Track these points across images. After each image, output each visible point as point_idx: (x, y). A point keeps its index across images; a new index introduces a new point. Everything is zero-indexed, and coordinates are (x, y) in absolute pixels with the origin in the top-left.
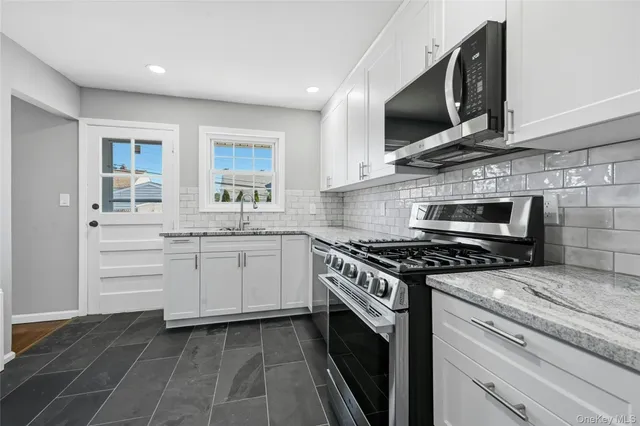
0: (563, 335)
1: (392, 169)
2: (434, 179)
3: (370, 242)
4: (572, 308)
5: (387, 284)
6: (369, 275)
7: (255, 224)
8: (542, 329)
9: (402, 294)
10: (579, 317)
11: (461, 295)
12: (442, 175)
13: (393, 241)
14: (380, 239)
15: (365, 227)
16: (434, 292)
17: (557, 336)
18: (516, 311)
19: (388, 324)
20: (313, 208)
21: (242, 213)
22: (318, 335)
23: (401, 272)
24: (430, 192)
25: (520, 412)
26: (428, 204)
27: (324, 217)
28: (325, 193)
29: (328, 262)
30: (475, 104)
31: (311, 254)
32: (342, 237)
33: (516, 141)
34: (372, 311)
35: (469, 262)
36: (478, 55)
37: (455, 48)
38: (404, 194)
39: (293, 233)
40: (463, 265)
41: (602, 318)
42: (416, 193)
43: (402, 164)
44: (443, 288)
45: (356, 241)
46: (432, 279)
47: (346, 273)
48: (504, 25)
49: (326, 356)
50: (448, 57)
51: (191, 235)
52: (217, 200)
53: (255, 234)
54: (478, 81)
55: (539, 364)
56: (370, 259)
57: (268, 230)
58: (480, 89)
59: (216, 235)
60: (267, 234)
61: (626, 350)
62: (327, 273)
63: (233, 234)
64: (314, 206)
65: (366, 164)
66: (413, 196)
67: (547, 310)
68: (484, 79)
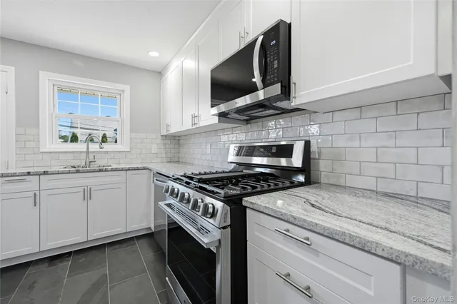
0: (334, 236)
1: (216, 120)
2: (244, 127)
3: (200, 174)
4: (335, 214)
5: (214, 207)
6: (200, 201)
7: (101, 162)
8: (321, 232)
9: (226, 214)
10: (340, 221)
11: (267, 212)
12: (249, 125)
13: (217, 173)
14: (208, 171)
15: (196, 162)
16: (248, 210)
17: (331, 236)
18: (305, 221)
19: (215, 240)
20: (154, 148)
21: (88, 152)
22: (158, 249)
23: (224, 197)
24: (242, 137)
25: (307, 292)
26: (238, 145)
27: (164, 155)
28: (165, 137)
29: (167, 191)
30: (272, 76)
31: (153, 185)
32: (178, 171)
33: (297, 104)
34: (201, 229)
35: (269, 186)
36: (274, 42)
37: (259, 35)
38: (224, 138)
39: (138, 169)
40: (266, 188)
41: (351, 219)
42: (233, 137)
43: (223, 116)
44: (255, 207)
45: (189, 173)
46: (247, 201)
47: (182, 200)
48: (290, 25)
49: (165, 266)
50: (255, 41)
51: (29, 174)
52: (66, 141)
53: (100, 171)
54: (274, 60)
55: (318, 256)
56: (200, 188)
57: (114, 166)
58: (276, 66)
59: (58, 173)
60: (113, 170)
61: (372, 242)
62: (166, 200)
63: (78, 172)
64: (155, 146)
65: (196, 114)
66: (230, 139)
67: (322, 218)
68: (278, 59)
